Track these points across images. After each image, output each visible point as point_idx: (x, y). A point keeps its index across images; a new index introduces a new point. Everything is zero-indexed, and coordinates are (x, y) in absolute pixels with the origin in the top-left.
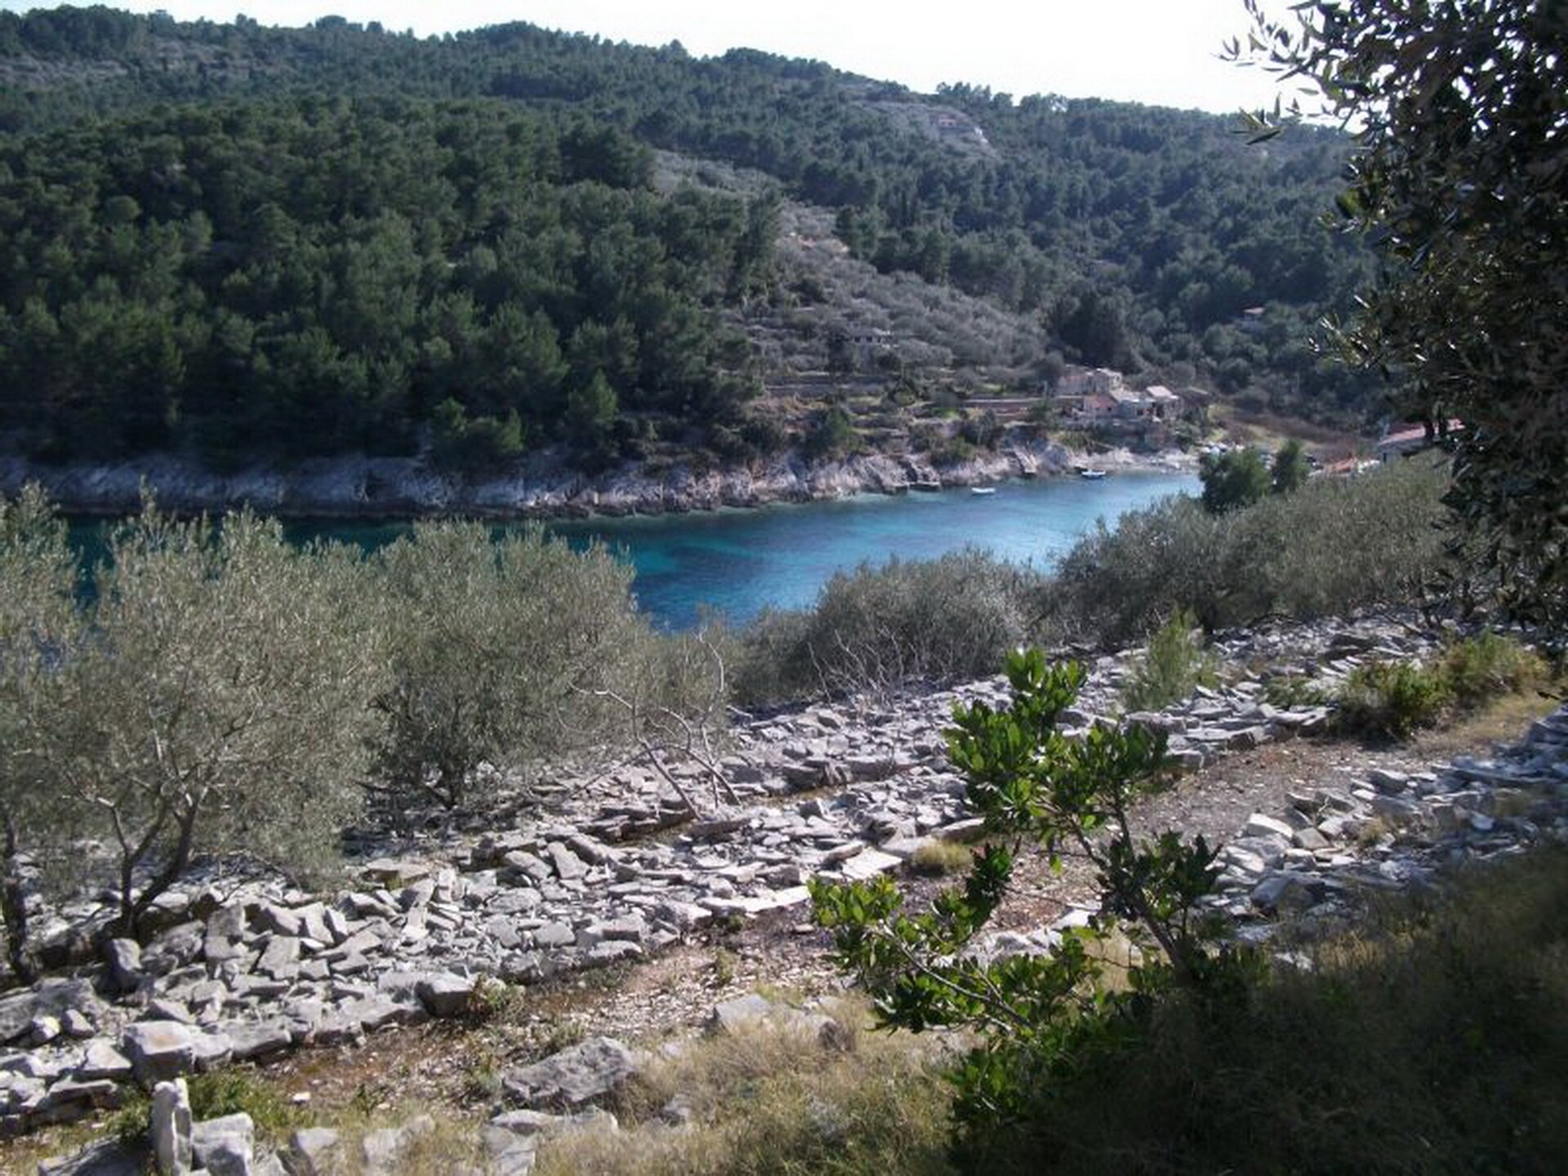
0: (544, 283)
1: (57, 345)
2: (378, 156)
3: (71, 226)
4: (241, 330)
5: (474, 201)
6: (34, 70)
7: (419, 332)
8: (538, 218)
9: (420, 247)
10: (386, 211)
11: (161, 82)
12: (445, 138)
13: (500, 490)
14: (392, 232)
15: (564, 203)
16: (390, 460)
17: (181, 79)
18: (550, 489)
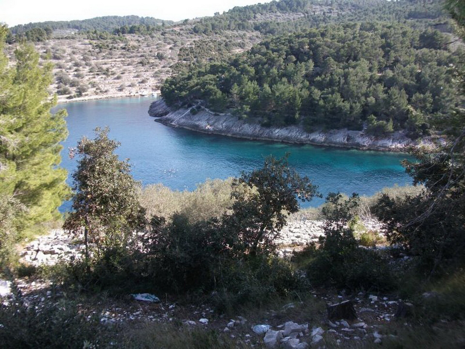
0: (406, 81)
1: (270, 96)
2: (362, 42)
3: (278, 64)
4: (317, 93)
5: (389, 55)
6: (279, 16)
7: (366, 95)
8: (407, 61)
9: (370, 70)
10: (362, 59)
11: (313, 18)
12: (383, 36)
13: (385, 142)
14: (363, 65)
15: (417, 55)
16: (355, 131)
17: (318, 17)
18: (400, 143)
